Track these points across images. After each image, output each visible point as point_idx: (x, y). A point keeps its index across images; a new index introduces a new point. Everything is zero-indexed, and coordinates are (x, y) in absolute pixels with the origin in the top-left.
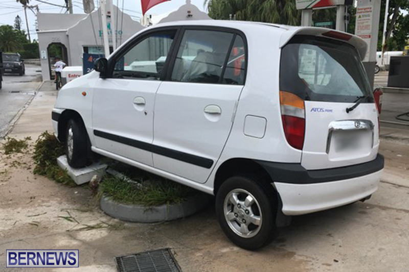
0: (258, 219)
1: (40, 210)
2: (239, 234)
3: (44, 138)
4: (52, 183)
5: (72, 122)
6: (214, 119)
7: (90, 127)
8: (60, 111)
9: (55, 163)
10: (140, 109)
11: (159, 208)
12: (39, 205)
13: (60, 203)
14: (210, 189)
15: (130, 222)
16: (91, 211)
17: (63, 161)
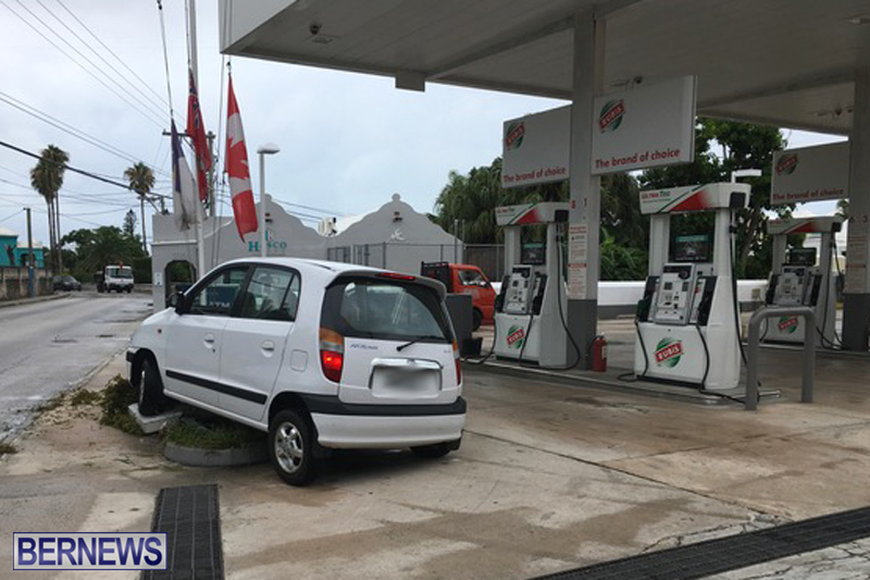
0: (301, 451)
1: (97, 453)
2: (287, 470)
3: (116, 383)
4: (118, 432)
5: (146, 362)
6: (268, 355)
7: (163, 367)
8: (134, 351)
9: (126, 411)
10: (209, 346)
11: (222, 452)
12: (98, 450)
13: (121, 449)
14: (264, 426)
15: (190, 465)
16: (151, 456)
17: (134, 408)
